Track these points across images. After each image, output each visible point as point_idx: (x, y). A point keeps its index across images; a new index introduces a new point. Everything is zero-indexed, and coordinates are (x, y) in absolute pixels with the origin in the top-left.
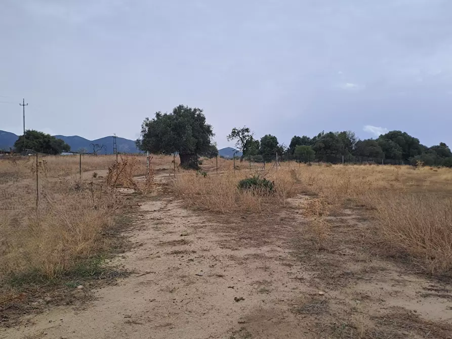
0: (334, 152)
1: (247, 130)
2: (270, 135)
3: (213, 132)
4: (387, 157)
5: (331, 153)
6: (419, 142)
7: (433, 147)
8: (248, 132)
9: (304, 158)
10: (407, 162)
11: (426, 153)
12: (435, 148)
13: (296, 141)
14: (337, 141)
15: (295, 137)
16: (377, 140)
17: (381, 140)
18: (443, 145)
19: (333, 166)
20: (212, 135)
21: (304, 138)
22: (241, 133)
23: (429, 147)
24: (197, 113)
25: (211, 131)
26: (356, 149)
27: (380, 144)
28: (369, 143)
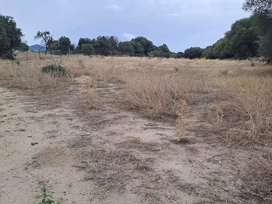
0: (106, 49)
1: (48, 33)
2: (64, 37)
3: (23, 34)
4: (136, 52)
5: (105, 50)
6: (152, 43)
7: (160, 46)
8: (48, 34)
9: (88, 52)
10: (147, 55)
11: (156, 50)
12: (161, 47)
13: (82, 42)
14: (108, 42)
15: (81, 38)
16: (130, 42)
17: (133, 42)
18: (165, 45)
19: (105, 57)
20: (22, 35)
21: (87, 39)
22: (44, 35)
23: (158, 46)
24: (10, 19)
25: (21, 33)
26: (119, 47)
27: (132, 45)
28: (126, 44)
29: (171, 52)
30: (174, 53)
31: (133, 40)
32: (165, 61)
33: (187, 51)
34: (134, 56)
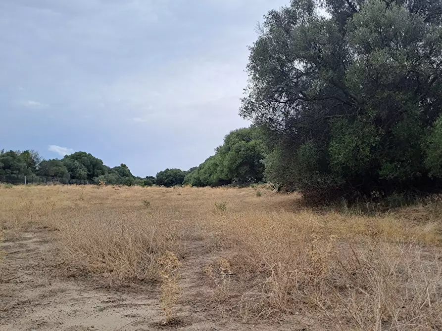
0: (15, 172)
4: (73, 177)
5: (12, 173)
6: (102, 163)
7: (115, 168)
10: (92, 182)
11: (109, 173)
12: (116, 169)
14: (19, 161)
16: (62, 160)
17: (67, 161)
18: (124, 166)
19: (14, 187)
23: (111, 168)
26: (40, 169)
27: (66, 164)
28: (54, 163)
29: (134, 177)
30: (139, 178)
31: (66, 156)
32: (125, 191)
33: (161, 174)
34: (70, 184)
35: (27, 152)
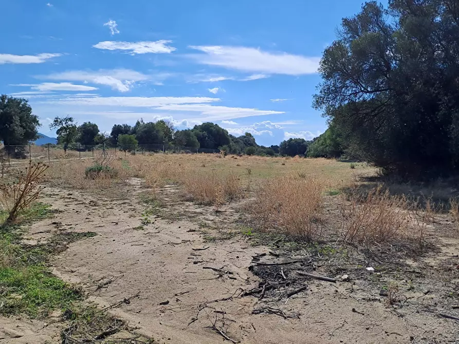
0: (155, 141)
1: (70, 119)
2: (89, 122)
4: (202, 146)
5: (153, 142)
6: (228, 133)
7: (240, 137)
8: (71, 121)
9: (127, 147)
11: (235, 142)
12: (242, 138)
13: (117, 130)
15: (115, 125)
16: (192, 131)
17: (198, 131)
18: (248, 135)
19: (155, 154)
20: (39, 124)
21: (126, 126)
22: (64, 122)
23: (237, 137)
25: (38, 121)
26: (175, 138)
27: (197, 135)
28: (186, 133)
29: (258, 146)
30: (262, 147)
31: (196, 127)
32: (246, 161)
33: (284, 144)
34: (199, 152)
35: (162, 121)
